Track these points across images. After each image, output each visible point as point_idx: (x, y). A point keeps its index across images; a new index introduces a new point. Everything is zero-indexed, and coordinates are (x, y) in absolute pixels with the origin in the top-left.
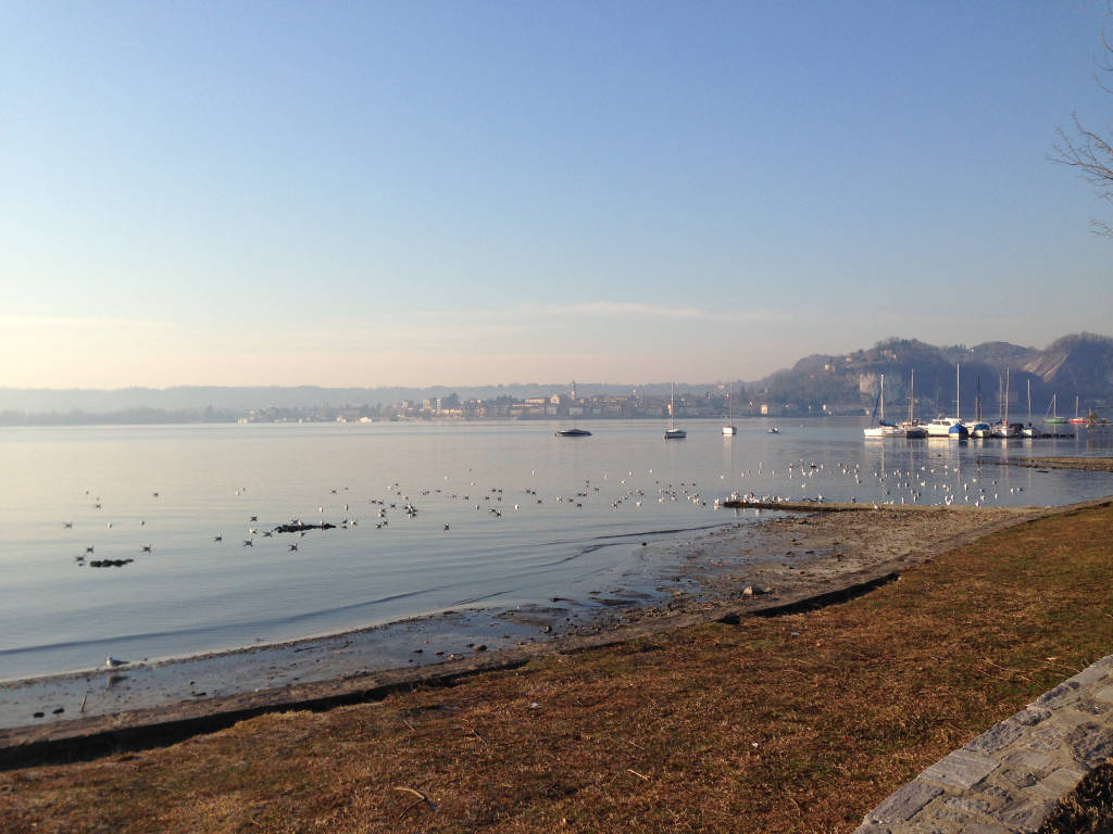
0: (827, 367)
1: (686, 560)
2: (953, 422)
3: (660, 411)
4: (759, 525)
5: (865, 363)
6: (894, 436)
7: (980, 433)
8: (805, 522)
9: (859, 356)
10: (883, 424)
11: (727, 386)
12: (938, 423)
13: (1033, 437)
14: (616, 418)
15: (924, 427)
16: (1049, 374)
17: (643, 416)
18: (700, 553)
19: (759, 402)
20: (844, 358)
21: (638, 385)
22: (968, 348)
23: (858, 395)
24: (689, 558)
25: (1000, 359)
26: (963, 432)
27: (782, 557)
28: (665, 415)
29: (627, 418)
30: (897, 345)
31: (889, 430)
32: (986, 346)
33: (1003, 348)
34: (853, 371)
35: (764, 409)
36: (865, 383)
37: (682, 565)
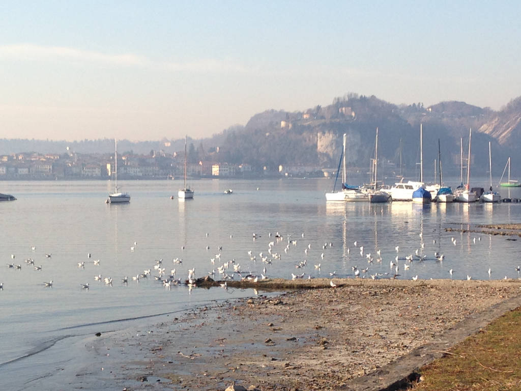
0: (283, 124)
1: (150, 354)
2: (417, 185)
3: (97, 172)
4: (228, 307)
5: (323, 121)
6: (356, 201)
7: (443, 197)
8: (281, 303)
9: (317, 113)
10: (345, 187)
11: (174, 143)
12: (401, 187)
13: (494, 202)
14: (47, 178)
15: (387, 191)
16: (504, 135)
17: (78, 177)
18: (166, 343)
19: (210, 161)
20: (301, 114)
21: (71, 141)
22: (425, 106)
23: (316, 155)
24: (154, 350)
25: (457, 119)
26: (426, 195)
27: (262, 347)
28: (104, 176)
29: (60, 179)
30: (355, 102)
31: (352, 194)
32: (443, 105)
33: (460, 108)
34: (310, 129)
35: (215, 170)
36: (323, 142)
37: (147, 360)
